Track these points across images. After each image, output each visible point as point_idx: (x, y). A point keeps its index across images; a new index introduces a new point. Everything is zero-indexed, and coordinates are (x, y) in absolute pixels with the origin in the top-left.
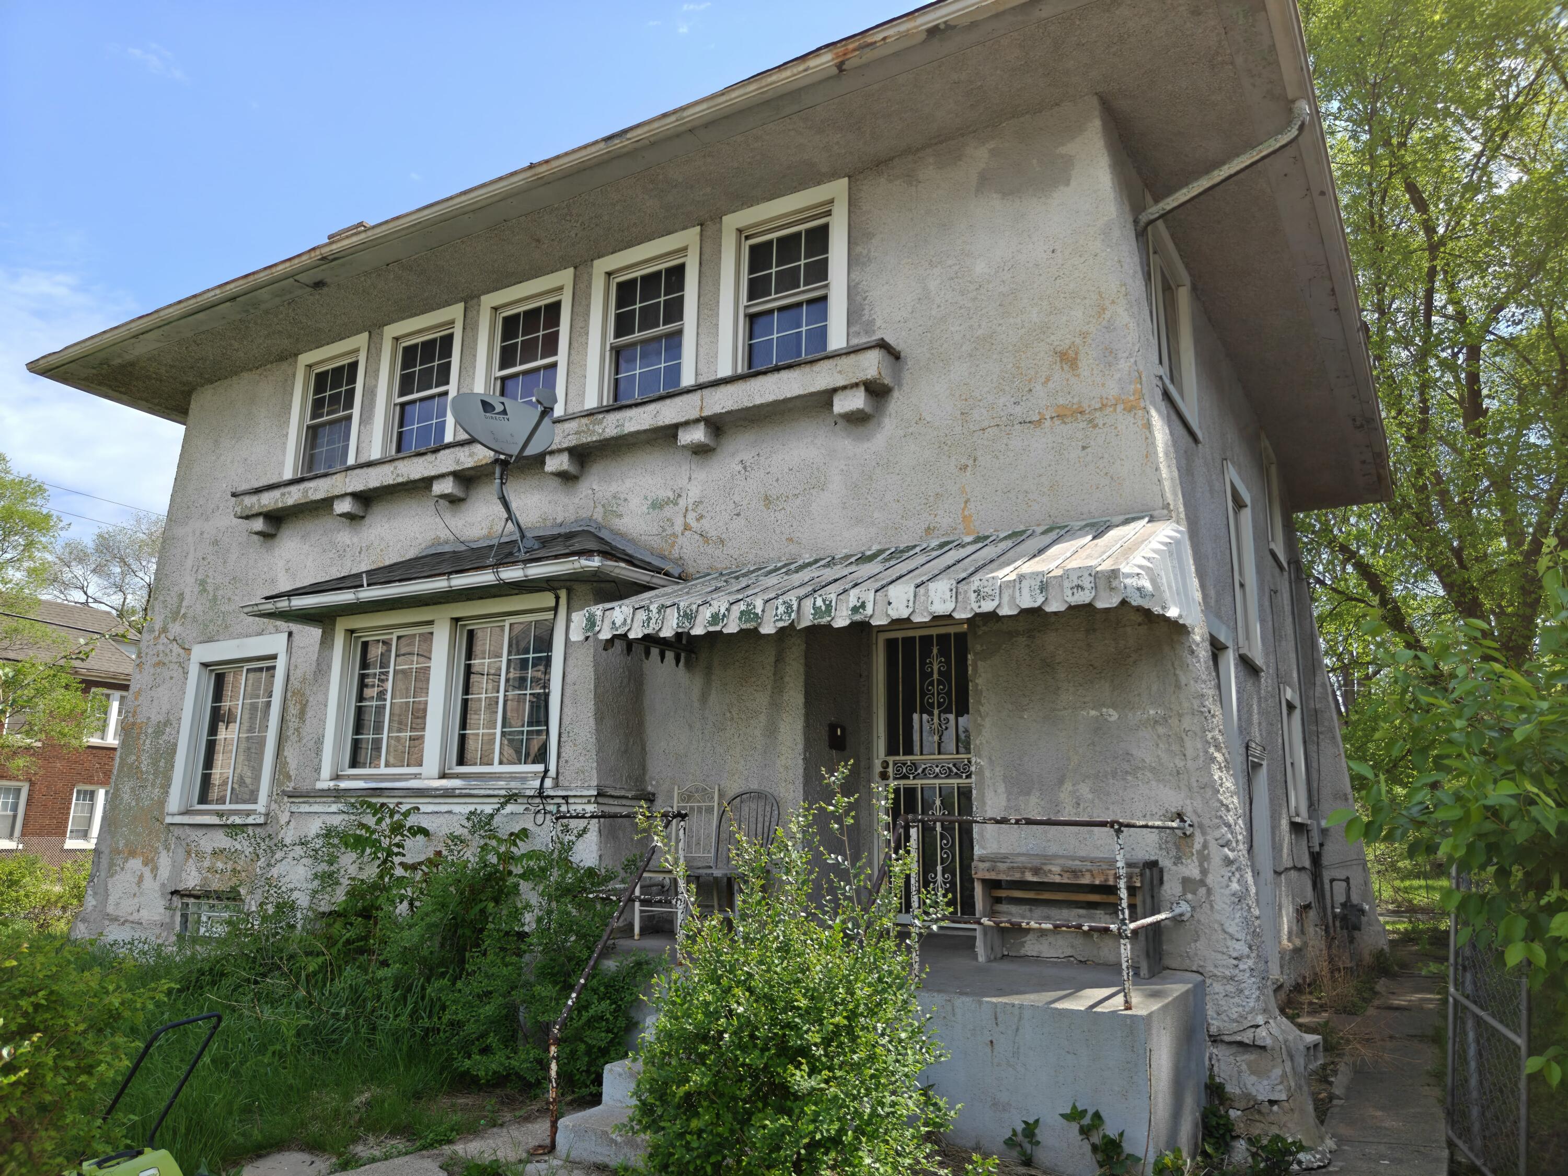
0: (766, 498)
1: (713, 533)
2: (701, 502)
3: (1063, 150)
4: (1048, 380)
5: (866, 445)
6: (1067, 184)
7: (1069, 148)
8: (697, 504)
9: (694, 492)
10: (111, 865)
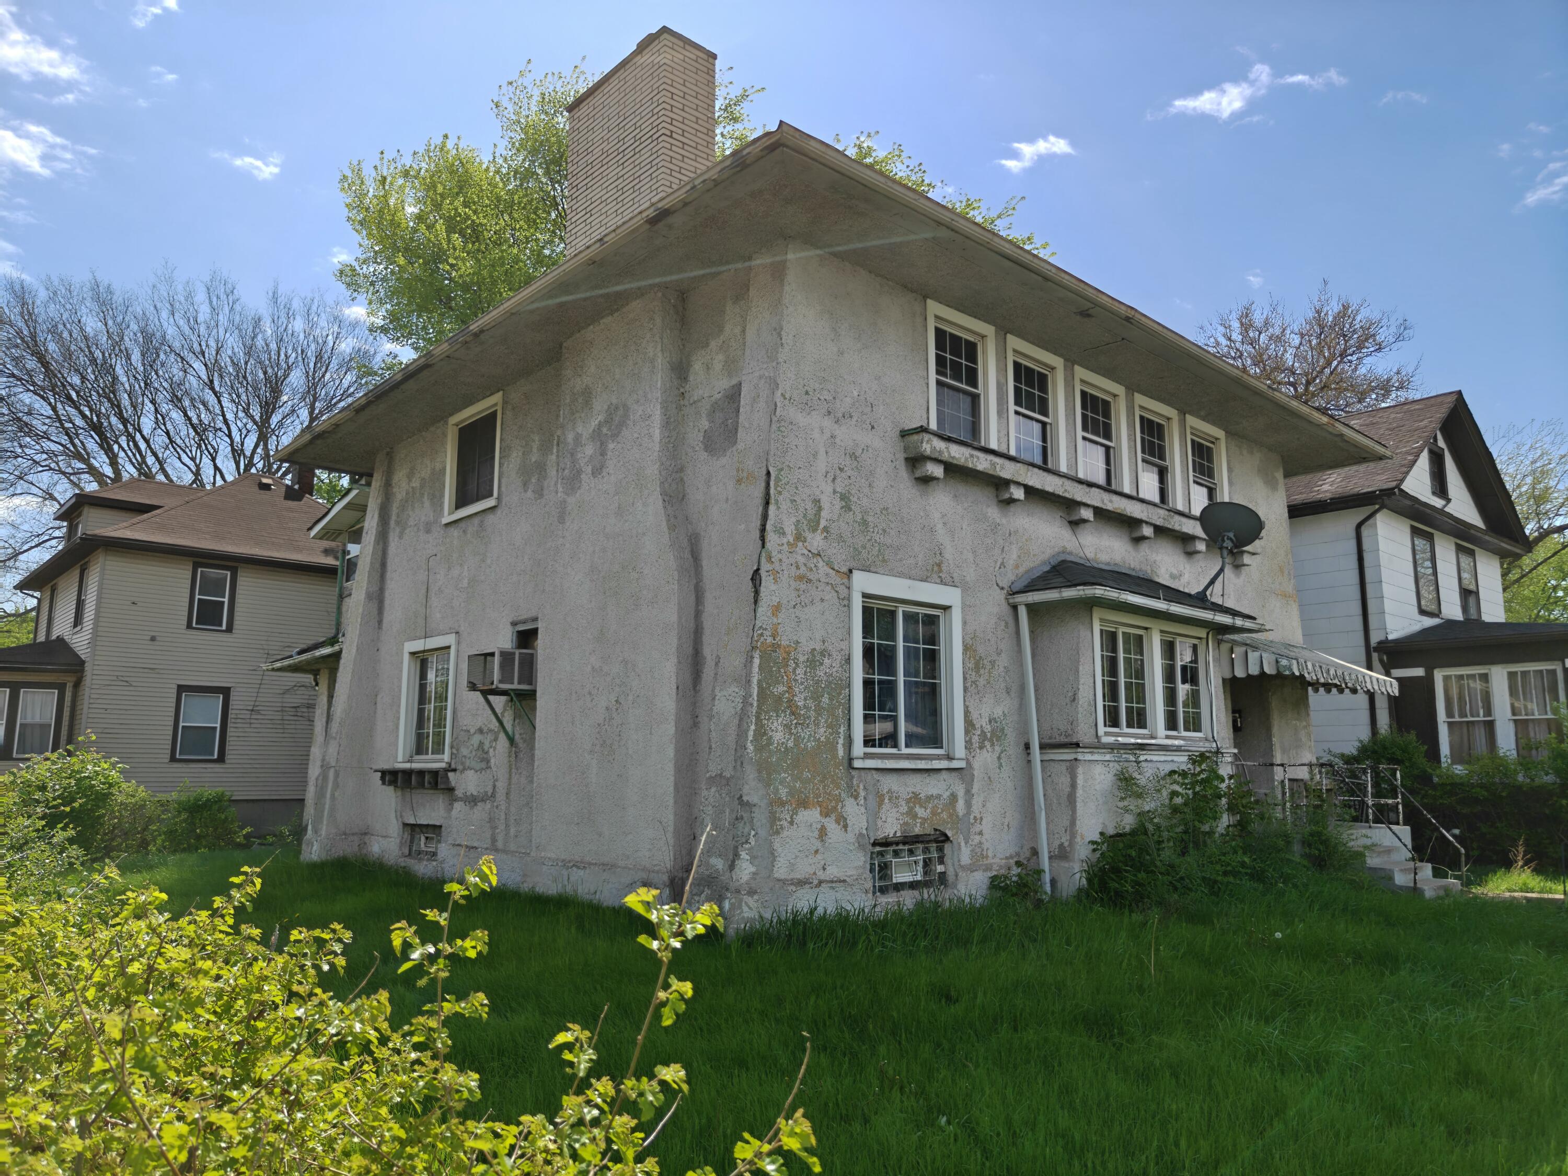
4: (1278, 577)
10: (773, 819)
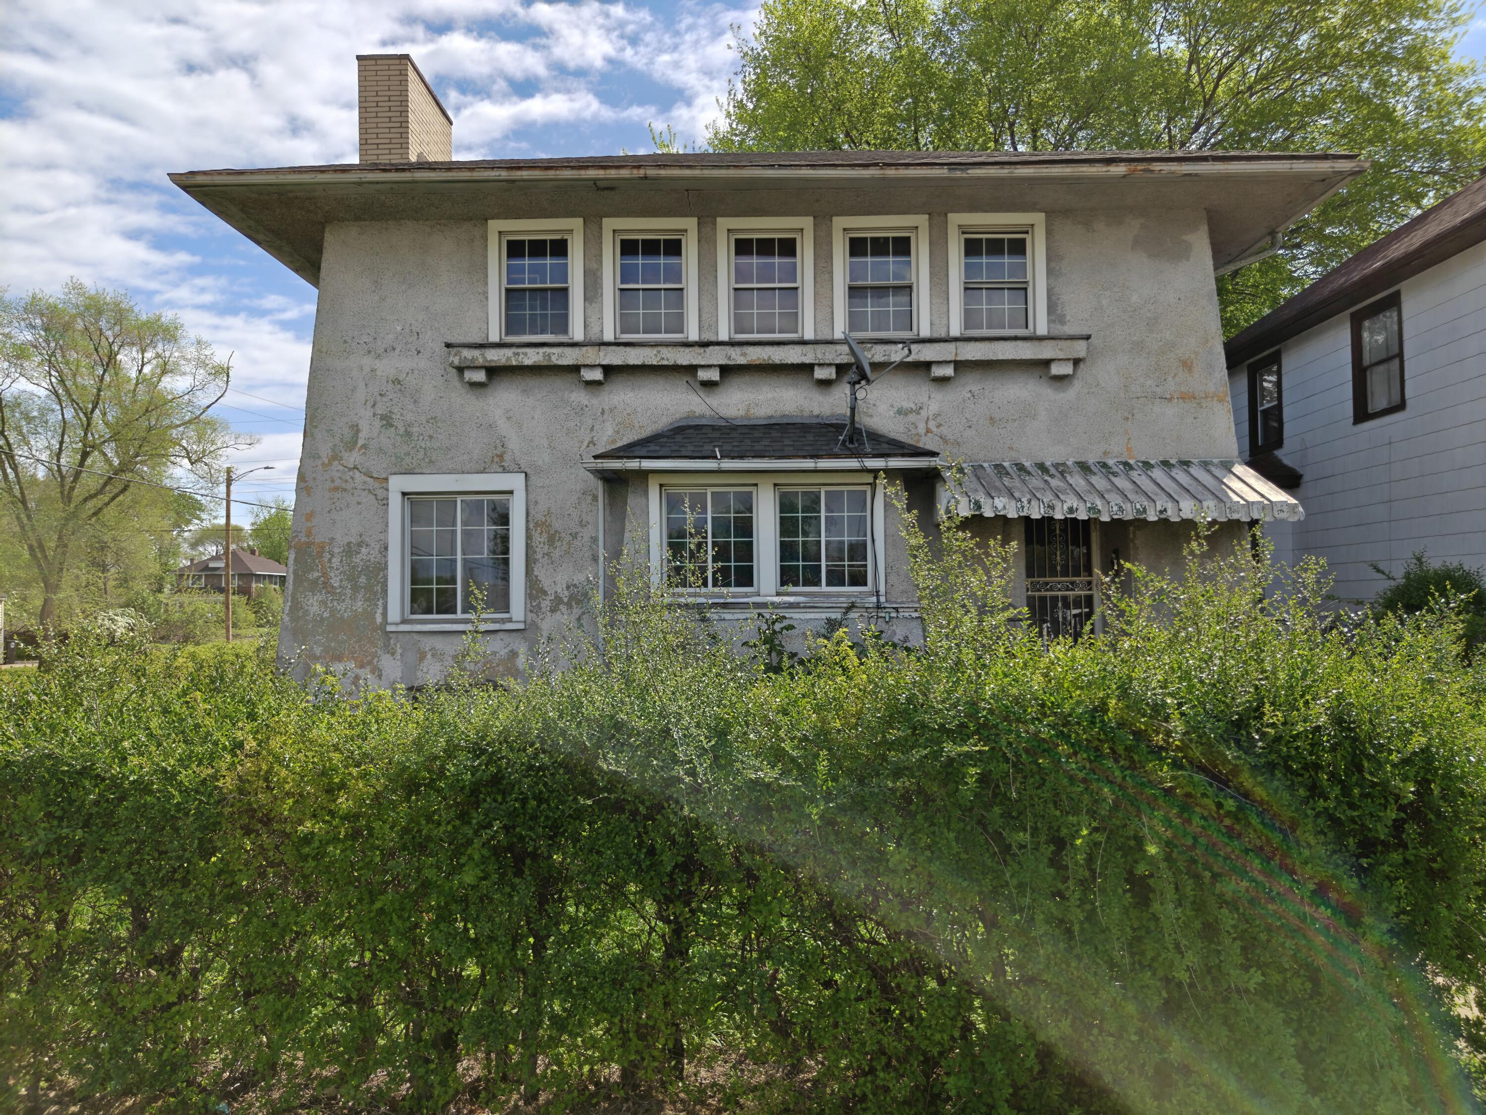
0: (991, 419)
1: (950, 437)
2: (939, 415)
3: (1184, 237)
4: (1175, 376)
5: (1062, 395)
6: (1188, 259)
7: (1189, 238)
8: (936, 416)
9: (933, 407)
